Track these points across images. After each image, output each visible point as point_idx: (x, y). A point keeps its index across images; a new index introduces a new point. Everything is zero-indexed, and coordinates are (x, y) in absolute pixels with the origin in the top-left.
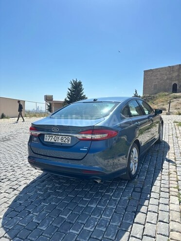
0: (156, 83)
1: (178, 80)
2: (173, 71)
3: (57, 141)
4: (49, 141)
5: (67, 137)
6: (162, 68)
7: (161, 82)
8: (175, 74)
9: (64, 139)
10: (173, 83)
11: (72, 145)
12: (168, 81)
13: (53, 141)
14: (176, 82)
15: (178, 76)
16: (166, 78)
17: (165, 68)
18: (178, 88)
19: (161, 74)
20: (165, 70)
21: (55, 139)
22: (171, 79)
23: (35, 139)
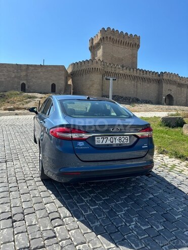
0: (3, 80)
1: (26, 79)
2: (20, 69)
3: (114, 143)
5: (125, 137)
6: (8, 64)
7: (7, 79)
8: (23, 74)
9: (122, 139)
10: (21, 82)
11: (131, 144)
12: (15, 79)
14: (25, 82)
15: (27, 75)
16: (13, 76)
17: (12, 65)
18: (26, 88)
19: (7, 70)
20: (13, 67)
21: (112, 140)
22: (19, 78)
23: (81, 144)
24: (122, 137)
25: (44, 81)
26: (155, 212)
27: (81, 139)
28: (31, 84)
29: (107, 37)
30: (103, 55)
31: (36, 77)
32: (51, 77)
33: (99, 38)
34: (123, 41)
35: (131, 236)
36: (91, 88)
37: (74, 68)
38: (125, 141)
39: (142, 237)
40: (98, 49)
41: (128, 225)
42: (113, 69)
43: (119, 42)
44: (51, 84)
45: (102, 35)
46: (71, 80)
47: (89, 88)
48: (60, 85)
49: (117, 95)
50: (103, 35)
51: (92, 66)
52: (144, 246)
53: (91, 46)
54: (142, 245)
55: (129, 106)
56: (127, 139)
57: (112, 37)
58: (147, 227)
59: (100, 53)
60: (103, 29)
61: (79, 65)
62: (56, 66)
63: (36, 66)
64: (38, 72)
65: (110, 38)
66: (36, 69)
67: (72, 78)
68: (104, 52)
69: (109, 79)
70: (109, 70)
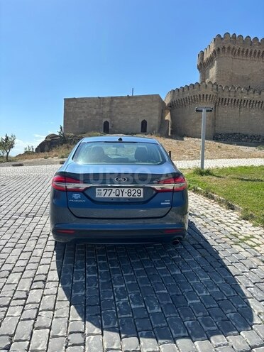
0: (83, 118)
1: (110, 117)
2: (103, 104)
3: (121, 196)
4: (107, 196)
5: (137, 189)
6: (89, 98)
7: (88, 117)
8: (107, 109)
9: (133, 193)
10: (104, 121)
11: (146, 199)
12: (97, 117)
13: (113, 195)
14: (108, 120)
15: (110, 111)
16: (94, 113)
17: (94, 98)
18: (110, 127)
19: (88, 106)
20: (94, 101)
21: (118, 193)
22: (102, 115)
23: (76, 196)
24: (132, 189)
25: (132, 118)
26: (166, 291)
27: (76, 191)
28: (116, 122)
29: (224, 47)
30: (218, 75)
31: (122, 113)
32: (141, 111)
33: (212, 50)
34: (250, 50)
35: (109, 313)
36: (197, 123)
37: (173, 97)
38: (136, 194)
39: (123, 316)
40: (211, 67)
41: (117, 300)
42: (232, 94)
43: (243, 52)
44: (141, 121)
45: (216, 46)
46: (169, 113)
47: (194, 124)
48: (153, 121)
49: (238, 132)
50: (219, 46)
51: (199, 93)
52: (116, 325)
53: (201, 64)
54: (114, 324)
55: (254, 148)
56: (139, 192)
57: (232, 46)
58: (138, 306)
59: (213, 72)
60: (219, 36)
61: (181, 91)
62: (149, 96)
63: (122, 97)
64: (125, 106)
65: (229, 48)
66: (122, 102)
67: (170, 111)
68: (218, 70)
69: (201, 111)
70: (226, 95)
